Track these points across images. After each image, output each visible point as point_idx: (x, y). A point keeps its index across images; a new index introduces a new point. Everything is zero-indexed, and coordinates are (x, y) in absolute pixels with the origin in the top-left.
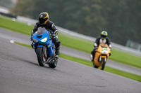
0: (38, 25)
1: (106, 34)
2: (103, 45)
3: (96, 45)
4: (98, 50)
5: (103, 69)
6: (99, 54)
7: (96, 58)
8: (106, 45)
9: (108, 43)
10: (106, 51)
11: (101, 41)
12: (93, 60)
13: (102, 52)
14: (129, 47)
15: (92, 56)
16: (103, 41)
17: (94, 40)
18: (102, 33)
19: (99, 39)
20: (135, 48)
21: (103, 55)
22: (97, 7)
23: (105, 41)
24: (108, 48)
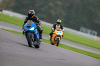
0: (27, 19)
1: (61, 22)
2: (58, 29)
3: (53, 29)
4: (55, 32)
5: (57, 45)
6: (55, 35)
7: (53, 38)
8: (61, 29)
9: (61, 28)
10: (60, 33)
11: (57, 26)
12: (51, 40)
13: (58, 34)
14: (82, 31)
15: (50, 37)
16: (58, 27)
17: (52, 25)
18: (58, 21)
19: (56, 25)
20: (86, 32)
21: (58, 36)
22: (59, 3)
23: (59, 26)
24: (62, 32)
